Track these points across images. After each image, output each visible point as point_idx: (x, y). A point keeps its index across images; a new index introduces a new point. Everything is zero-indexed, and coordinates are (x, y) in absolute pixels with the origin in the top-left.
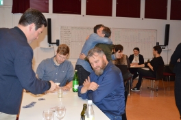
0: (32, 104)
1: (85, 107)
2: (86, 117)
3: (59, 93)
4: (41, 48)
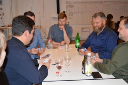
4: (53, 18)
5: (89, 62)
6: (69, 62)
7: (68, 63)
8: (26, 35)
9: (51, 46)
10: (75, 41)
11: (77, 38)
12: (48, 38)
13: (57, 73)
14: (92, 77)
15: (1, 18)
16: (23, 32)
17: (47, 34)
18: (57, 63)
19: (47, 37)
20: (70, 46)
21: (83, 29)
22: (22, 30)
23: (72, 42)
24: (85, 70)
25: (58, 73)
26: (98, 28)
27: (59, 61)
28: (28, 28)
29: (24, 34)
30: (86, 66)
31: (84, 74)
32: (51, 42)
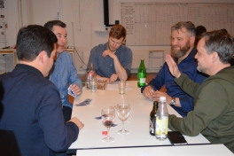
0: (87, 102)
1: (156, 105)
2: (157, 118)
3: (120, 89)
4: (96, 32)
5: (162, 113)
6: (126, 113)
7: (124, 115)
8: (41, 59)
9: (93, 83)
10: (136, 74)
11: (140, 70)
12: (87, 70)
13: (103, 133)
14: (168, 142)
15: (3, 33)
16: (37, 55)
17: (86, 61)
18: (105, 116)
19: (85, 67)
20: (128, 83)
21: (151, 52)
22: (35, 50)
23: (131, 76)
24: (154, 128)
25: (105, 133)
26: (178, 49)
27: (108, 111)
28: (46, 47)
29: (38, 57)
30: (158, 121)
31: (153, 135)
32: (93, 76)
